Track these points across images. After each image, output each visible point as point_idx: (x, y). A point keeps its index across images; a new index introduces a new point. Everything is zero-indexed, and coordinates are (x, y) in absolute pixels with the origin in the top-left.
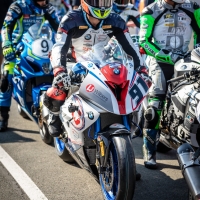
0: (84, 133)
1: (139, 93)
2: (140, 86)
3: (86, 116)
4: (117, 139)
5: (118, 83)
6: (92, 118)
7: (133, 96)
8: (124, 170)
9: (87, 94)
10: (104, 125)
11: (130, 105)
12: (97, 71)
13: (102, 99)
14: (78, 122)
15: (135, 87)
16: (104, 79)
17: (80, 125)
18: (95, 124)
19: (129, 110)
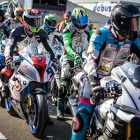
0: (21, 93)
1: (52, 72)
2: (53, 68)
3: (22, 83)
4: (38, 96)
6: (25, 84)
7: (48, 73)
8: (41, 112)
9: (23, 71)
10: (31, 89)
11: (46, 78)
12: (29, 59)
13: (31, 74)
14: (17, 87)
15: (50, 68)
16: (33, 63)
17: (19, 89)
18: (27, 87)
19: (45, 80)
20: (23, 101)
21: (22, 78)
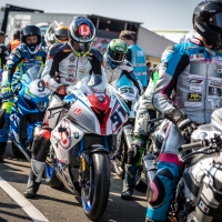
0: (70, 152)
1: (119, 119)
2: (120, 114)
3: (72, 135)
4: (96, 156)
5: (102, 109)
7: (113, 121)
9: (74, 117)
10: (86, 145)
11: (110, 128)
12: (84, 99)
13: (88, 122)
14: (65, 142)
15: (116, 114)
16: (90, 105)
17: (66, 145)
18: (79, 143)
19: (109, 132)
20: (73, 165)
21: (73, 129)
